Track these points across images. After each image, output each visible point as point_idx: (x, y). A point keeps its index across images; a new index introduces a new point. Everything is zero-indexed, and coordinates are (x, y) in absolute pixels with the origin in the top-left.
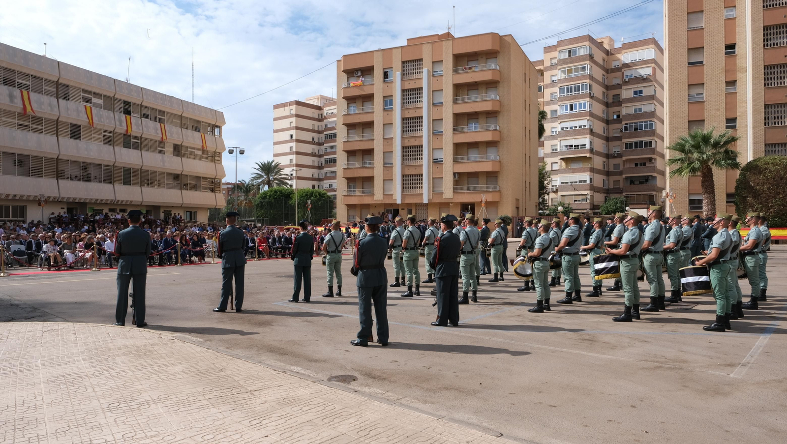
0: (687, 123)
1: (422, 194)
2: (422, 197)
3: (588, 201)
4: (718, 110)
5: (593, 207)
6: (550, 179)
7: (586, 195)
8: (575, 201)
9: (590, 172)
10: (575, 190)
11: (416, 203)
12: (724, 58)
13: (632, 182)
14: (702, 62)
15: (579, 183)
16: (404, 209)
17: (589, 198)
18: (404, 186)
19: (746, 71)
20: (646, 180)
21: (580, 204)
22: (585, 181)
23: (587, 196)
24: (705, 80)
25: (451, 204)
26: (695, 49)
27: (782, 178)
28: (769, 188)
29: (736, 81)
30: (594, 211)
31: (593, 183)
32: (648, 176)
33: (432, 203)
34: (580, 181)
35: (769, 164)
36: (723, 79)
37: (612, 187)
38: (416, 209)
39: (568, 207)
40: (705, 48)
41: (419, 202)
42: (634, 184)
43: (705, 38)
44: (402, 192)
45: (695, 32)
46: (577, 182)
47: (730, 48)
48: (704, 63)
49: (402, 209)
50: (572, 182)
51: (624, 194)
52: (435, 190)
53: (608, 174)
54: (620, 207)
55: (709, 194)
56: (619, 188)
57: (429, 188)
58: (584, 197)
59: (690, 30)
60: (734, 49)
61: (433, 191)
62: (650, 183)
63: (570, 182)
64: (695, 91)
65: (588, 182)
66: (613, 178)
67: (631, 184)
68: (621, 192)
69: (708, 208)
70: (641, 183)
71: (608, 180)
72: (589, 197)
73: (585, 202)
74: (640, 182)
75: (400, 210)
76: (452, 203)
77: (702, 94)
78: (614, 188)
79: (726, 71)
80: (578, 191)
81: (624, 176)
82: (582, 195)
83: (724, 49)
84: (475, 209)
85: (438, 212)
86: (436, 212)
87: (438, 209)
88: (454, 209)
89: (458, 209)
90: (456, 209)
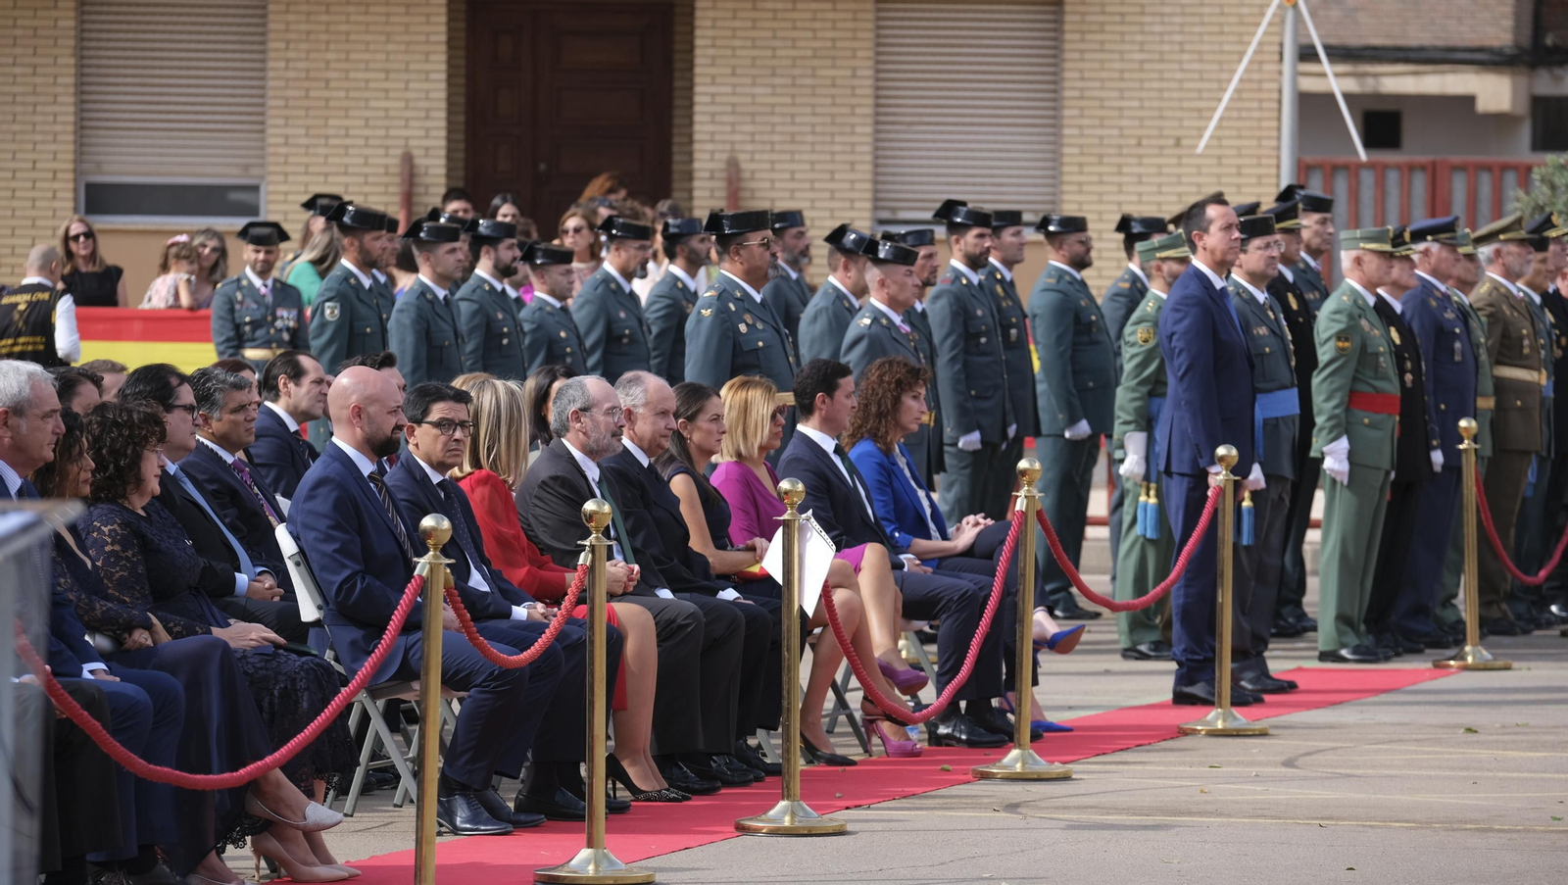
84: (698, 23)
85: (56, 51)
86: (28, 60)
87: (54, 13)
88: (353, 18)
89: (406, 19)
90: (369, 19)
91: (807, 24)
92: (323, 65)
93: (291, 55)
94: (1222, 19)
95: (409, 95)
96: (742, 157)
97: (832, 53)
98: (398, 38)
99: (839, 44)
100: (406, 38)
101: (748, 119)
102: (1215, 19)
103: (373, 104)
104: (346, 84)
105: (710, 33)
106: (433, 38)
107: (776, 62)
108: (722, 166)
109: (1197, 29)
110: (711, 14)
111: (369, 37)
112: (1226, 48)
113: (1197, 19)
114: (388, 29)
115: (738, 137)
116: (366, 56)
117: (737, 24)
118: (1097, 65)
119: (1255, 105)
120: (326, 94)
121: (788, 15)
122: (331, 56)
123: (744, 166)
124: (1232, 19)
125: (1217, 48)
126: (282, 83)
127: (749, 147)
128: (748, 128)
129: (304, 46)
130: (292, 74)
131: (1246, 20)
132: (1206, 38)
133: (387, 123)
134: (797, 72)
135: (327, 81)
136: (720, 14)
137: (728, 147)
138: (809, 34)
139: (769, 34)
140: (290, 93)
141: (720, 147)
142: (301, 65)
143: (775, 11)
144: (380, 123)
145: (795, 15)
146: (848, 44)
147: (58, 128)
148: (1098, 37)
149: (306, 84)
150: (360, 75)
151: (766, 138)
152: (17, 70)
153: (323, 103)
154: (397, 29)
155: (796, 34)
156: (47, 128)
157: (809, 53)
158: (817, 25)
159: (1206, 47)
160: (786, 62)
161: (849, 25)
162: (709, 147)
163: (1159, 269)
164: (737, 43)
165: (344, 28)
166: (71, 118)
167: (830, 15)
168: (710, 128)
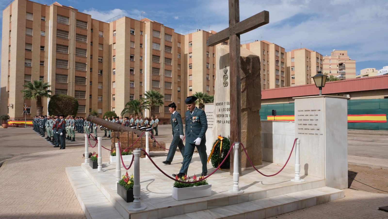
0: (24, 75)
4: (37, 72)
12: (40, 51)
14: (31, 50)
19: (48, 59)
24: (33, 58)
26: (29, 44)
27: (67, 103)
28: (63, 106)
29: (44, 61)
35: (63, 97)
36: (39, 59)
40: (32, 44)
43: (33, 41)
45: (29, 37)
47: (42, 47)
48: (32, 51)
55: (40, 107)
59: (27, 35)
60: (44, 48)
64: (28, 62)
69: (40, 113)
77: (30, 64)
79: (41, 57)
83: (40, 47)
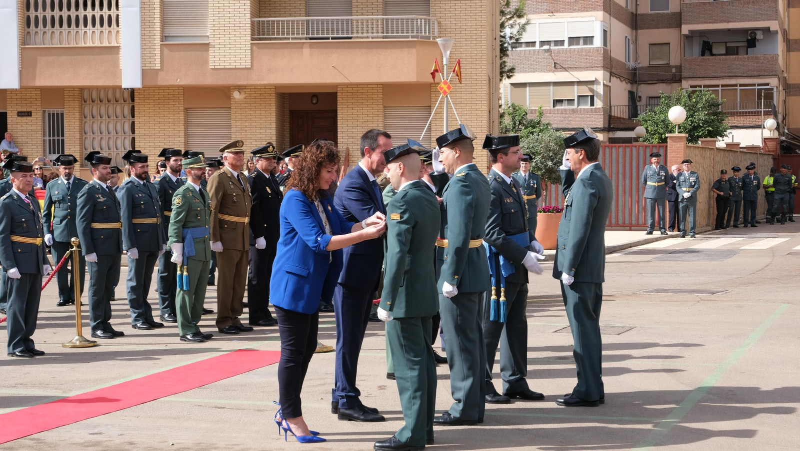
1: (114, 50)
2: (116, 64)
3: (599, 104)
5: (610, 124)
6: (523, 21)
7: (592, 82)
8: (557, 102)
9: (605, 10)
10: (557, 67)
11: (81, 89)
13: (707, 49)
15: (569, 45)
16: (29, 114)
17: (602, 93)
18: (32, 13)
20: (748, 41)
21: (574, 111)
22: (588, 40)
23: (595, 87)
25: (236, 95)
30: (611, 135)
31: (608, 48)
32: (754, 31)
33: (159, 87)
34: (573, 40)
37: (644, 62)
38: (83, 116)
39: (539, 123)
41: (100, 83)
42: (712, 54)
44: (24, 40)
46: (561, 43)
49: (20, 114)
50: (549, 43)
51: (686, 84)
52: (172, 31)
53: (635, 22)
54: (706, 122)
56: (668, 66)
57: (145, 23)
58: (584, 90)
61: (164, 38)
62: (760, 50)
63: (543, 43)
65: (598, 42)
66: (649, 36)
67: (703, 54)
68: (677, 79)
70: (730, 51)
71: (636, 42)
72: (600, 89)
73: (588, 107)
74: (727, 48)
75: (12, 121)
76: (240, 88)
78: (651, 67)
80: (565, 69)
81: (686, 29)
82: (580, 83)
84: (338, 113)
85: (179, 125)
86: (172, 127)
87: (179, 115)
88: (252, 114)
89: (265, 114)
90: (256, 114)
91: (366, 113)
92: (245, 126)
93: (237, 124)
94: (472, 110)
95: (266, 133)
96: (350, 147)
97: (372, 120)
98: (263, 119)
99: (374, 118)
100: (265, 119)
101: (351, 138)
102: (469, 110)
103: (257, 136)
104: (251, 131)
105: (341, 116)
106: (272, 119)
107: (358, 123)
108: (345, 150)
109: (465, 112)
110: (341, 111)
111: (256, 119)
112: (473, 117)
113: (465, 110)
114: (261, 117)
115: (349, 142)
116: (256, 124)
117: (348, 113)
118: (440, 122)
119: (481, 131)
120: (246, 134)
121: (361, 111)
122: (247, 124)
123: (350, 150)
124: (474, 110)
125: (470, 117)
126: (235, 131)
127: (352, 145)
128: (352, 140)
129: (240, 122)
130: (237, 129)
131: (478, 110)
132: (467, 114)
133: (261, 141)
134: (363, 125)
135: (246, 130)
136: (344, 111)
137: (346, 145)
138: (367, 116)
139: (357, 116)
140: (237, 134)
141: (344, 145)
142: (240, 127)
143: (357, 110)
144: (259, 141)
145: (363, 111)
146: (376, 118)
147: (180, 144)
148: (440, 115)
149: (241, 131)
150: (254, 129)
151: (356, 142)
152: (170, 130)
153: (245, 136)
154: (263, 117)
155: (363, 116)
156: (177, 144)
157: (367, 120)
158: (369, 113)
159: (468, 117)
160: (361, 123)
161: (376, 113)
162: (342, 145)
163: (190, 172)
164: (348, 118)
165: (250, 117)
166: (183, 141)
167: (372, 111)
168: (342, 140)
